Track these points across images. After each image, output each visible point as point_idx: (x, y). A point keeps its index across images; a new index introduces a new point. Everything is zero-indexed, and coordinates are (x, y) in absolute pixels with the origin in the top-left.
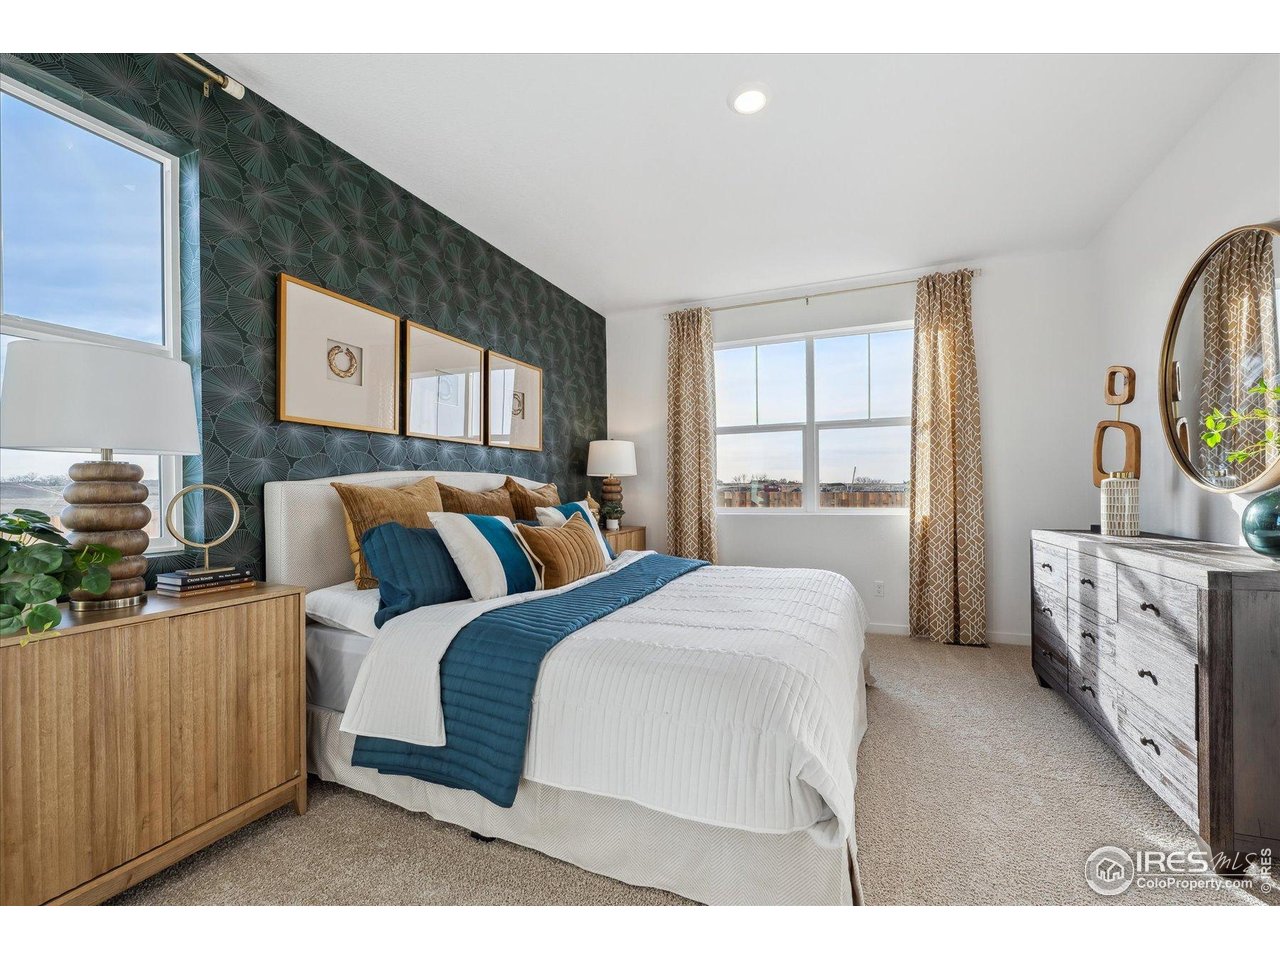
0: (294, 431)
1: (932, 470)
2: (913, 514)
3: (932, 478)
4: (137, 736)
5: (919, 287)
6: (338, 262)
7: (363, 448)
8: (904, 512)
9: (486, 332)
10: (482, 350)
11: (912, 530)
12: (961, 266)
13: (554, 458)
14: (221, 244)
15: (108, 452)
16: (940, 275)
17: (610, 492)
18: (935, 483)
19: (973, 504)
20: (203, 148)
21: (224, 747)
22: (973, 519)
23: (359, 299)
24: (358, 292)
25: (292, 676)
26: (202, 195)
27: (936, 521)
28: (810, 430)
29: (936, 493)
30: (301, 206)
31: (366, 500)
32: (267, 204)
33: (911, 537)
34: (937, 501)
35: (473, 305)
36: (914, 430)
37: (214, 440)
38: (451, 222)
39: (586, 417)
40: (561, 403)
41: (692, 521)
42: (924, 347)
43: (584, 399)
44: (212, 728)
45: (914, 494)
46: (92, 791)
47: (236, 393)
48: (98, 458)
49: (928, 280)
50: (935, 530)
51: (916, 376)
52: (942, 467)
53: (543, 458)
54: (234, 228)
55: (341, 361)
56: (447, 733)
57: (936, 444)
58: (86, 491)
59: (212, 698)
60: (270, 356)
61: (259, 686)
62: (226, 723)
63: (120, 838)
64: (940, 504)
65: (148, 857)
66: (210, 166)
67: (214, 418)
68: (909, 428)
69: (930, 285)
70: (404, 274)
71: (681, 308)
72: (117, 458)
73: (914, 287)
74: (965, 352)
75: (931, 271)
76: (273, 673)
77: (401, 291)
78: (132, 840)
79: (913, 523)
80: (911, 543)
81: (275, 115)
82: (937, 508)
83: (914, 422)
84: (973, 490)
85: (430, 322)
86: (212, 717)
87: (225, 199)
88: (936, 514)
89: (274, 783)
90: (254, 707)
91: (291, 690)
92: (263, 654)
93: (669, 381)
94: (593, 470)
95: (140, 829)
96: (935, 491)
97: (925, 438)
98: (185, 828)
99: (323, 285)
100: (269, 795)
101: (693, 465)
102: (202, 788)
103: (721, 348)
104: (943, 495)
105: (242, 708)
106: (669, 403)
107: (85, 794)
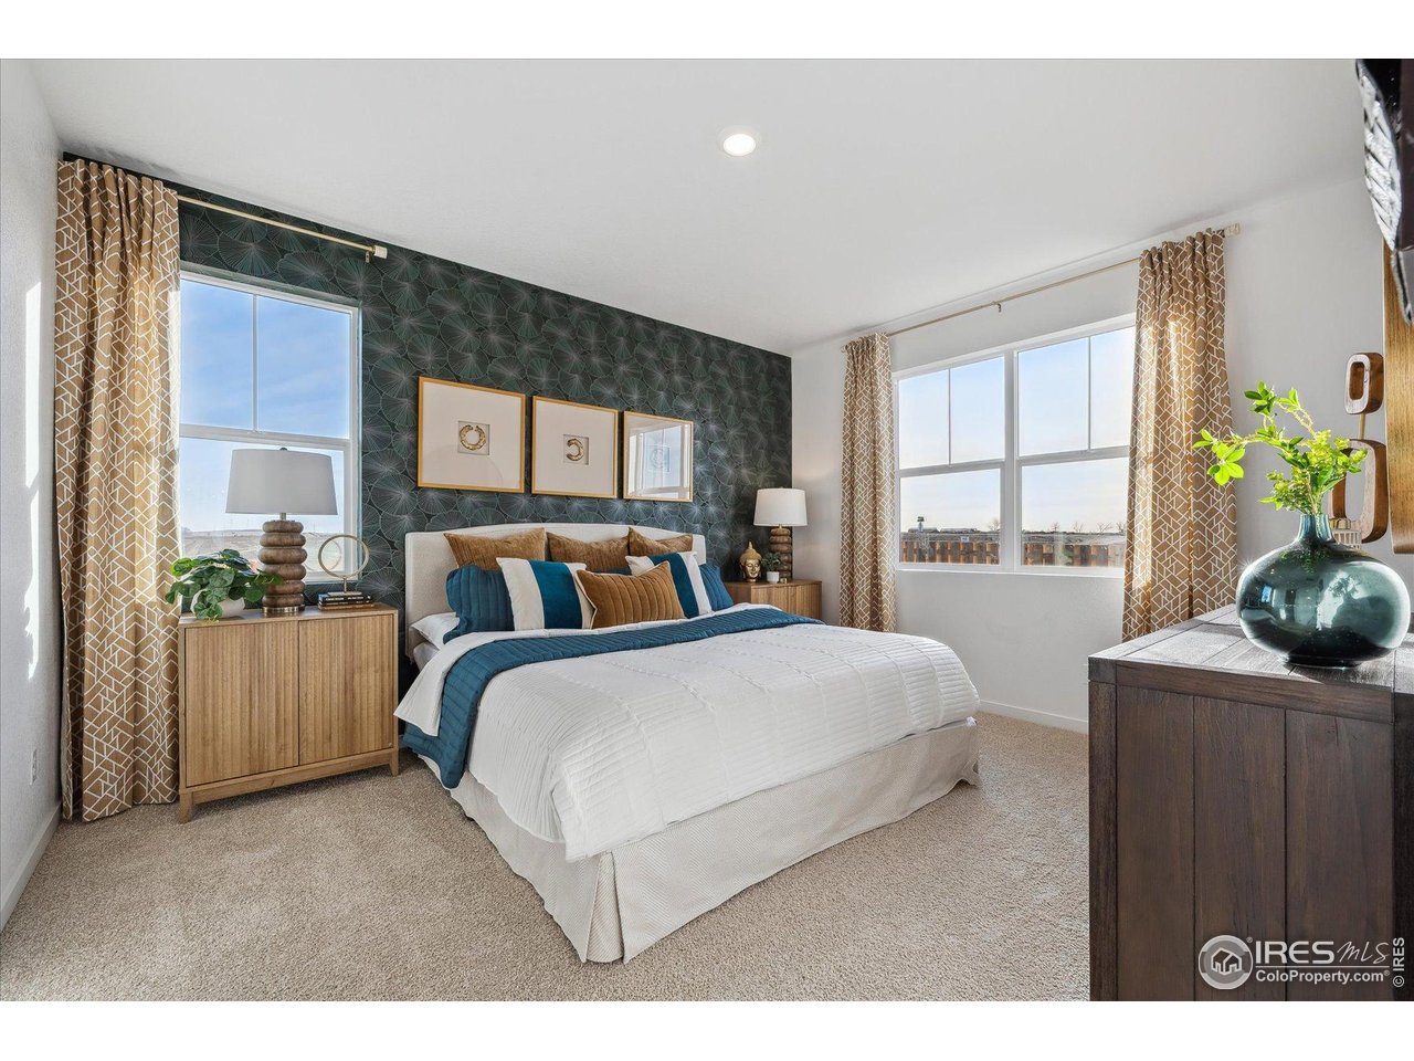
0: (431, 494)
1: (1154, 516)
2: (1130, 577)
3: (1154, 527)
4: (277, 693)
5: (1142, 265)
6: (471, 358)
7: (492, 505)
8: (1116, 573)
9: (624, 394)
10: (617, 411)
11: (1127, 598)
12: (1201, 227)
13: (712, 509)
14: (377, 364)
15: (284, 515)
16: (1171, 245)
17: (777, 543)
18: (1158, 534)
19: (1221, 565)
20: (363, 298)
21: (335, 713)
22: (1220, 588)
23: (489, 386)
24: (489, 380)
25: (386, 674)
26: (364, 332)
27: (1159, 588)
28: (1010, 468)
29: (1161, 549)
30: (439, 322)
31: (466, 547)
32: (412, 327)
33: (1126, 607)
34: (1161, 559)
35: (608, 371)
36: (1133, 463)
37: (370, 503)
38: (583, 302)
39: (759, 465)
40: (722, 453)
41: (863, 576)
42: (1149, 350)
43: (756, 447)
44: (327, 699)
45: (1132, 549)
46: (250, 720)
47: (386, 469)
48: (277, 517)
49: (1151, 257)
50: (1158, 600)
51: (1137, 388)
52: (1172, 513)
53: (696, 510)
54: (387, 350)
55: (472, 437)
56: (440, 727)
57: (1161, 481)
58: (274, 539)
59: (327, 679)
60: (412, 439)
61: (361, 677)
62: (337, 697)
63: (266, 754)
64: (1167, 564)
65: (283, 772)
66: (370, 310)
67: (370, 487)
68: (1126, 461)
69: (1155, 261)
70: (533, 356)
71: (856, 338)
72: (289, 518)
73: (1136, 268)
74: (1209, 348)
75: (1157, 242)
76: (372, 669)
77: (530, 371)
78: (273, 758)
79: (1129, 589)
80: (1125, 617)
81: (419, 259)
82: (1161, 569)
83: (1134, 451)
84: (1222, 545)
85: (560, 393)
86: (327, 692)
87: (380, 331)
88: (1160, 578)
89: (372, 748)
90: (357, 691)
91: (386, 683)
92: (364, 654)
93: (845, 420)
94: (761, 520)
95: (278, 753)
96: (1160, 548)
97: (1146, 475)
98: (309, 761)
99: (458, 380)
100: (368, 755)
101: (866, 514)
102: (320, 738)
103: (902, 377)
104: (1172, 551)
105: (348, 689)
106: (845, 444)
107: (247, 723)
